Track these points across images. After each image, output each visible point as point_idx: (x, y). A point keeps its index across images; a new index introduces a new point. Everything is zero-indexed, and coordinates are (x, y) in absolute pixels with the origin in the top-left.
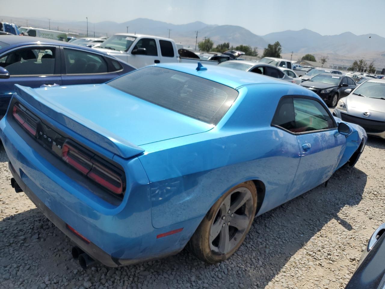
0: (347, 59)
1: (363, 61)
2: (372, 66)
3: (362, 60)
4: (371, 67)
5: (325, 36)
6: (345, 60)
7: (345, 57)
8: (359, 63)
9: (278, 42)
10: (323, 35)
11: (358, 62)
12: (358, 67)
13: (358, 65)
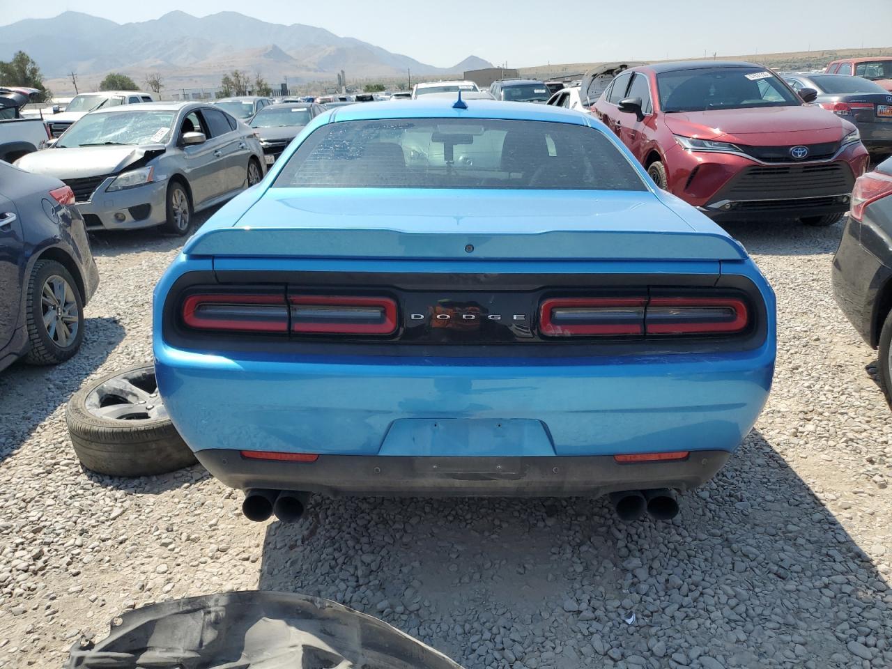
0: (201, 74)
1: (239, 73)
2: (261, 81)
3: (237, 71)
4: (259, 84)
5: (128, 25)
6: (200, 76)
7: (193, 69)
8: (233, 79)
9: (20, 52)
10: (122, 23)
11: (230, 77)
12: (233, 86)
13: (232, 83)
